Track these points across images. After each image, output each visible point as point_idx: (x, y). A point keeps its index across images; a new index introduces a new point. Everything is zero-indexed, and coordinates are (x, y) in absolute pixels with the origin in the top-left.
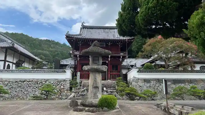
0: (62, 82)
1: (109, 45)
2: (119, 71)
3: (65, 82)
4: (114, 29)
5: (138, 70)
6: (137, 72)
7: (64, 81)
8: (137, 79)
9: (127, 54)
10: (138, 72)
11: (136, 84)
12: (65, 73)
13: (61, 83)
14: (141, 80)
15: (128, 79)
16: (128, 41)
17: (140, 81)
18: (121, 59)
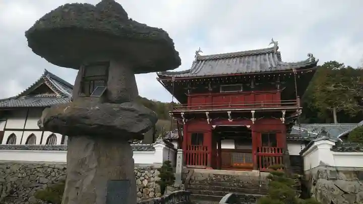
0: (146, 172)
1: (252, 87)
2: (281, 149)
3: (152, 171)
4: (265, 54)
5: (334, 144)
6: (331, 150)
7: (152, 168)
8: (335, 169)
9: (299, 104)
10: (334, 149)
11: (330, 183)
12: (153, 152)
13: (143, 174)
14: (346, 172)
15: (307, 167)
16: (299, 73)
17: (342, 175)
18: (283, 119)
